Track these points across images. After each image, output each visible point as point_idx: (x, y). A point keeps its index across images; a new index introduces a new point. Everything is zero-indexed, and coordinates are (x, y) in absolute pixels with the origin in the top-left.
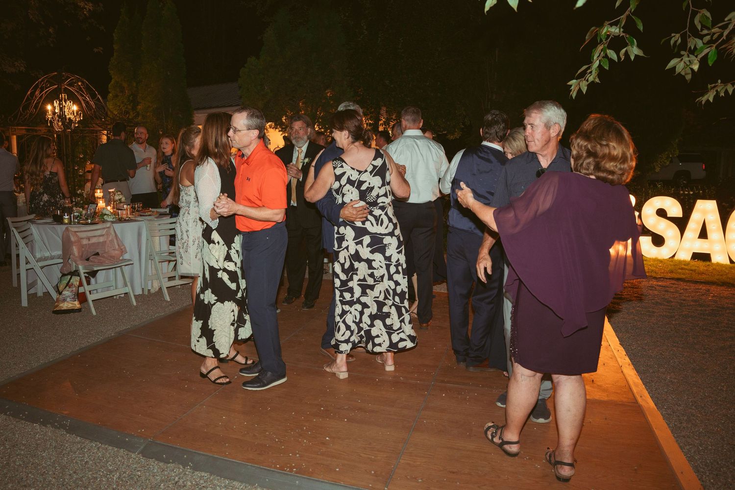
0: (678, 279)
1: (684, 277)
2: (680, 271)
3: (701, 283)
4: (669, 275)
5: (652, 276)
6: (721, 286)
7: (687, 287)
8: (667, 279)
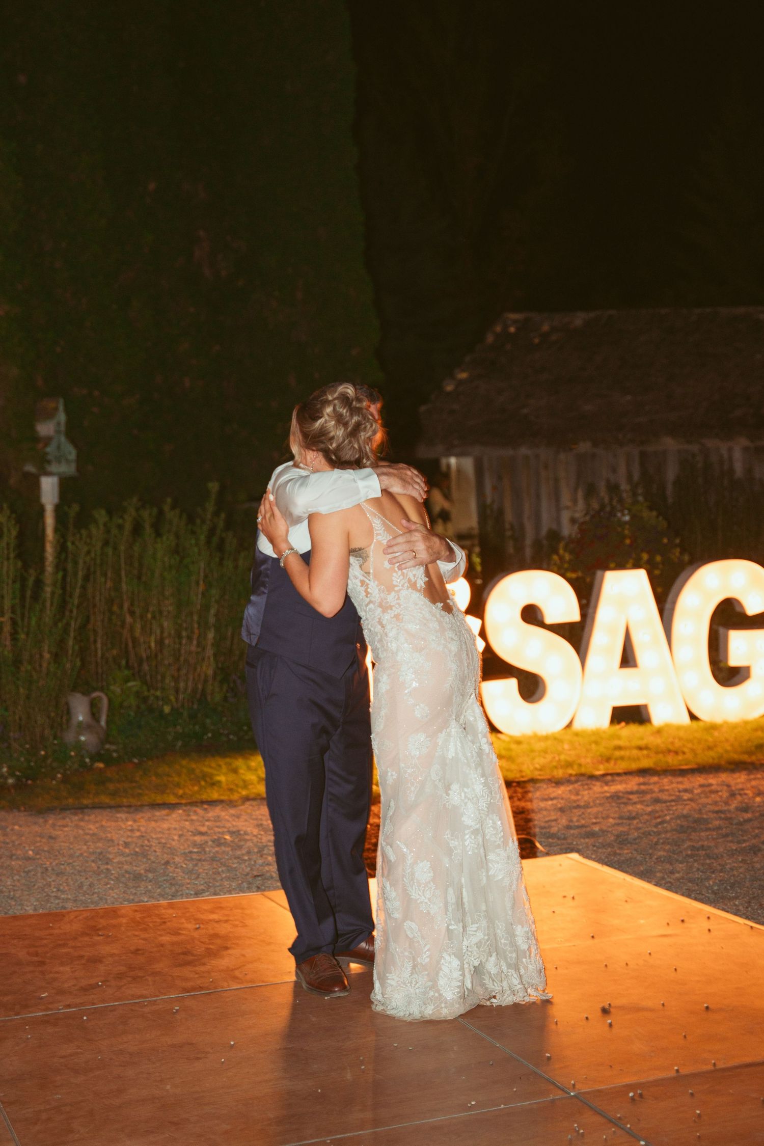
0: (643, 772)
1: (646, 763)
2: (622, 753)
3: (692, 771)
4: (612, 767)
5: (582, 775)
6: (733, 771)
7: (681, 787)
8: (618, 774)
